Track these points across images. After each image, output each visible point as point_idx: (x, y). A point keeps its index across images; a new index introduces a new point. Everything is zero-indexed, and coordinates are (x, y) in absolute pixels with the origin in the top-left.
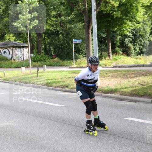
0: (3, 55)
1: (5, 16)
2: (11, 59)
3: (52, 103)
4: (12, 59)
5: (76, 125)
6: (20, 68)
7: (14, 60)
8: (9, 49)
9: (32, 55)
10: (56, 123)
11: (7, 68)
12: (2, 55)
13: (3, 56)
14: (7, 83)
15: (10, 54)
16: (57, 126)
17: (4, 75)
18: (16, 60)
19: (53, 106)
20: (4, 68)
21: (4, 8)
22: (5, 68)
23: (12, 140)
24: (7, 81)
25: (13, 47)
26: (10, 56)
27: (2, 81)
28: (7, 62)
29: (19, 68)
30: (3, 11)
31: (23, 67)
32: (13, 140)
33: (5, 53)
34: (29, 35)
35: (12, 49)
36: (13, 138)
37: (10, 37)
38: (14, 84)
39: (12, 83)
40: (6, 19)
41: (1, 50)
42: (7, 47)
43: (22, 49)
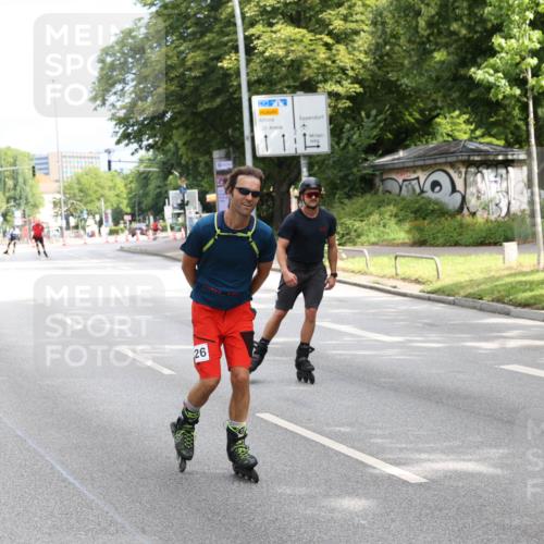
0: (430, 194)
1: (437, 44)
2: (461, 209)
4: (465, 211)
6: (495, 244)
7: (473, 214)
8: (451, 172)
11: (444, 245)
12: (424, 195)
13: (429, 201)
14: (449, 303)
15: (454, 190)
17: (436, 273)
18: (478, 214)
20: (432, 245)
21: (433, 11)
22: (438, 246)
23: (480, 532)
24: (449, 295)
25: (469, 164)
26: (457, 198)
27: (428, 295)
28: (447, 223)
29: (489, 244)
30: (430, 25)
31: (508, 240)
32: (485, 533)
33: (437, 189)
34: (532, 115)
35: (463, 170)
36: (484, 522)
37: (455, 126)
38: (474, 308)
39: (467, 304)
40: (439, 56)
41: (422, 176)
42: (446, 163)
43: (503, 171)
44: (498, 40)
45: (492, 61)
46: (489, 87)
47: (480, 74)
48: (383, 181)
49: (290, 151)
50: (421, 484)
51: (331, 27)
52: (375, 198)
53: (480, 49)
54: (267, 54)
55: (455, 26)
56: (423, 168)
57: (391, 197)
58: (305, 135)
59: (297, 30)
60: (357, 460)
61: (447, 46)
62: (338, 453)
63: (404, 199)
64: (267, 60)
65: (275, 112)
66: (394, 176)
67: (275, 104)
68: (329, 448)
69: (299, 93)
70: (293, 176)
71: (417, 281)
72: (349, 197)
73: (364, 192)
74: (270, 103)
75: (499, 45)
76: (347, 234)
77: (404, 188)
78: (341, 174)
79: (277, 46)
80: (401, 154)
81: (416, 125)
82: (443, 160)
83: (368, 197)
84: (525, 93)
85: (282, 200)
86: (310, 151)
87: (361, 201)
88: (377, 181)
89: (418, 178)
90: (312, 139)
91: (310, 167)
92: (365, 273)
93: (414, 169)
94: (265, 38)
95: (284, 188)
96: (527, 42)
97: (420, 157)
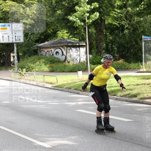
0: (55, 56)
1: (58, 8)
2: (65, 60)
3: (117, 116)
5: (149, 146)
6: (76, 72)
7: (69, 62)
8: (62, 49)
9: (91, 56)
10: (122, 142)
11: (59, 72)
12: (54, 56)
13: (55, 58)
14: (61, 90)
15: (63, 54)
16: (125, 147)
17: (56, 81)
18: (70, 62)
19: (118, 120)
20: (56, 72)
22: (58, 72)
24: (60, 88)
25: (68, 46)
26: (64, 57)
28: (60, 65)
29: (74, 72)
30: (56, 2)
31: (79, 70)
33: (58, 54)
34: (87, 31)
35: (66, 48)
37: (63, 34)
38: (68, 92)
39: (66, 90)
40: (59, 12)
41: (53, 50)
42: (60, 46)
43: (78, 49)
44: (77, 8)
45: (75, 14)
46: (74, 22)
47: (71, 18)
48: (40, 51)
49: (11, 41)
50: (50, 148)
51: (24, 2)
52: (38, 57)
53: (71, 10)
54: (3, 10)
55: (64, 3)
56: (53, 47)
57: (43, 56)
58: (15, 36)
59: (13, 2)
60: (30, 141)
61: (61, 9)
62: (24, 139)
63: (47, 57)
64: (3, 12)
65: (6, 29)
66: (44, 50)
67: (6, 26)
68: (21, 137)
69: (14, 23)
70: (12, 49)
71: (51, 83)
72: (30, 56)
73: (34, 55)
74: (4, 26)
75: (77, 9)
76: (29, 68)
77: (47, 54)
78: (27, 49)
79: (7, 7)
80: (46, 43)
81: (51, 34)
82: (59, 45)
83: (36, 56)
84: (85, 24)
85: (8, 57)
86: (17, 41)
87: (33, 58)
88: (39, 51)
89: (51, 51)
90: (18, 37)
91: (17, 46)
92: (34, 81)
93: (50, 48)
94: (3, 5)
95: (9, 53)
96: (86, 9)
97: (52, 44)
